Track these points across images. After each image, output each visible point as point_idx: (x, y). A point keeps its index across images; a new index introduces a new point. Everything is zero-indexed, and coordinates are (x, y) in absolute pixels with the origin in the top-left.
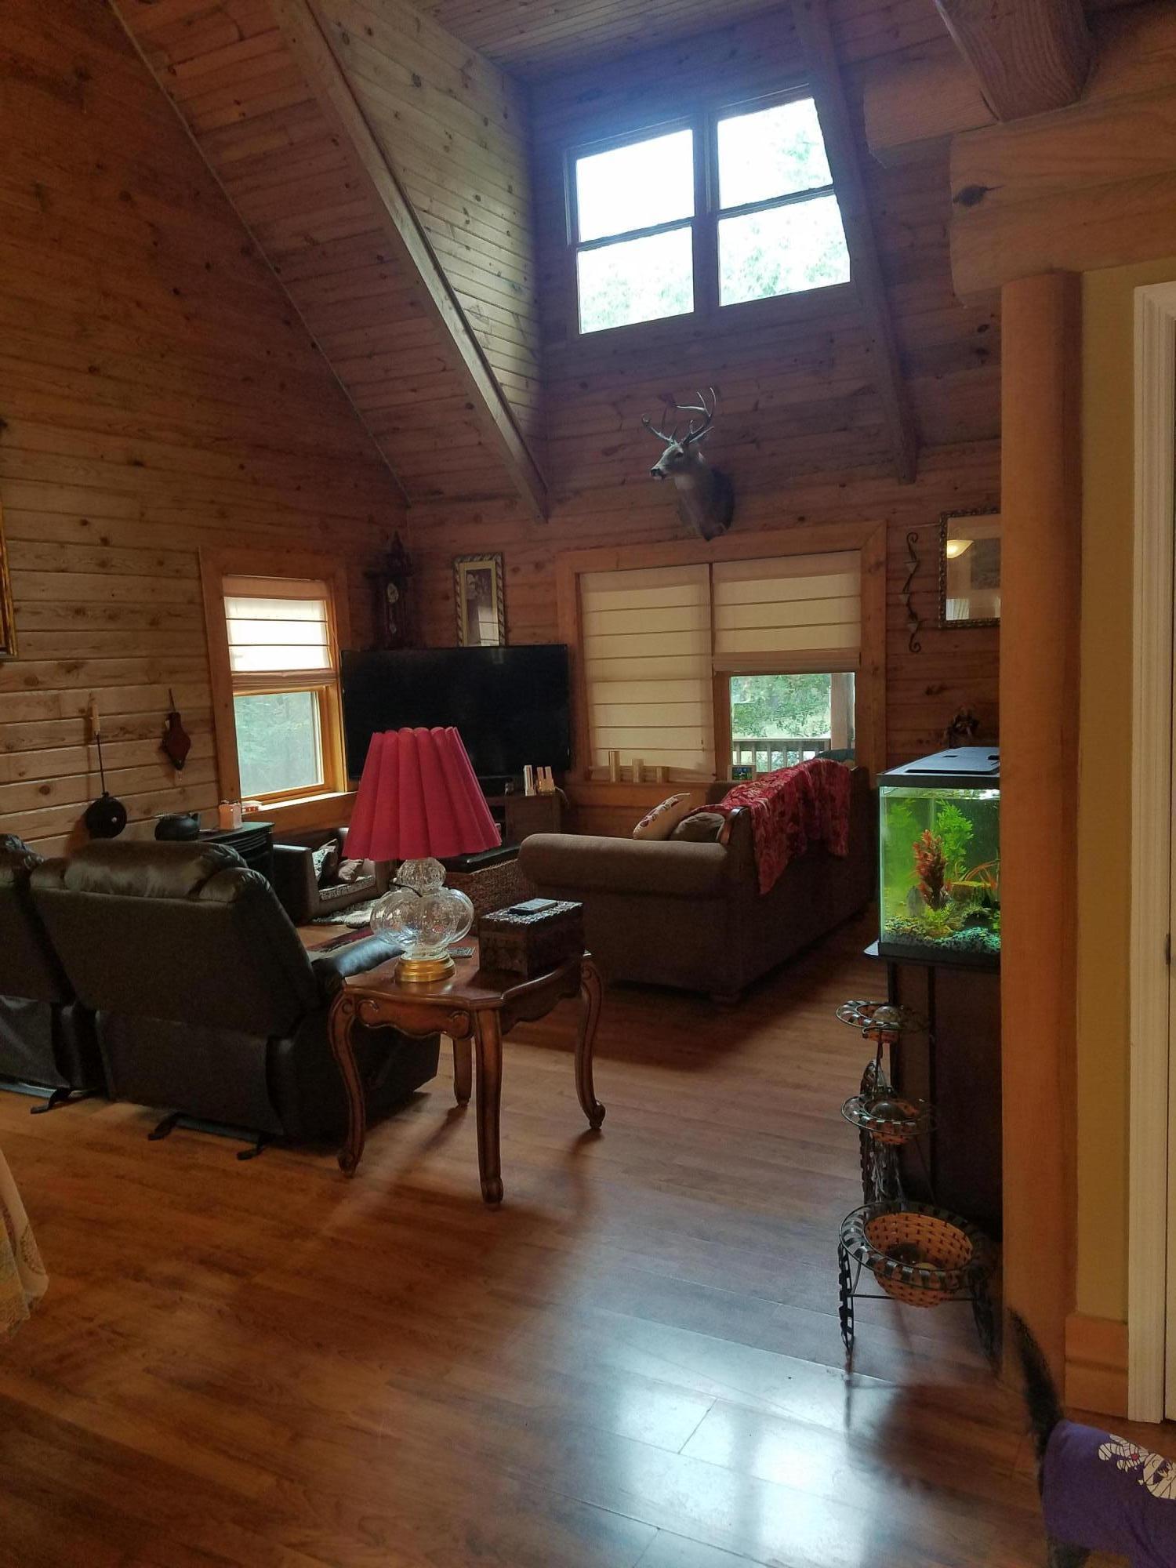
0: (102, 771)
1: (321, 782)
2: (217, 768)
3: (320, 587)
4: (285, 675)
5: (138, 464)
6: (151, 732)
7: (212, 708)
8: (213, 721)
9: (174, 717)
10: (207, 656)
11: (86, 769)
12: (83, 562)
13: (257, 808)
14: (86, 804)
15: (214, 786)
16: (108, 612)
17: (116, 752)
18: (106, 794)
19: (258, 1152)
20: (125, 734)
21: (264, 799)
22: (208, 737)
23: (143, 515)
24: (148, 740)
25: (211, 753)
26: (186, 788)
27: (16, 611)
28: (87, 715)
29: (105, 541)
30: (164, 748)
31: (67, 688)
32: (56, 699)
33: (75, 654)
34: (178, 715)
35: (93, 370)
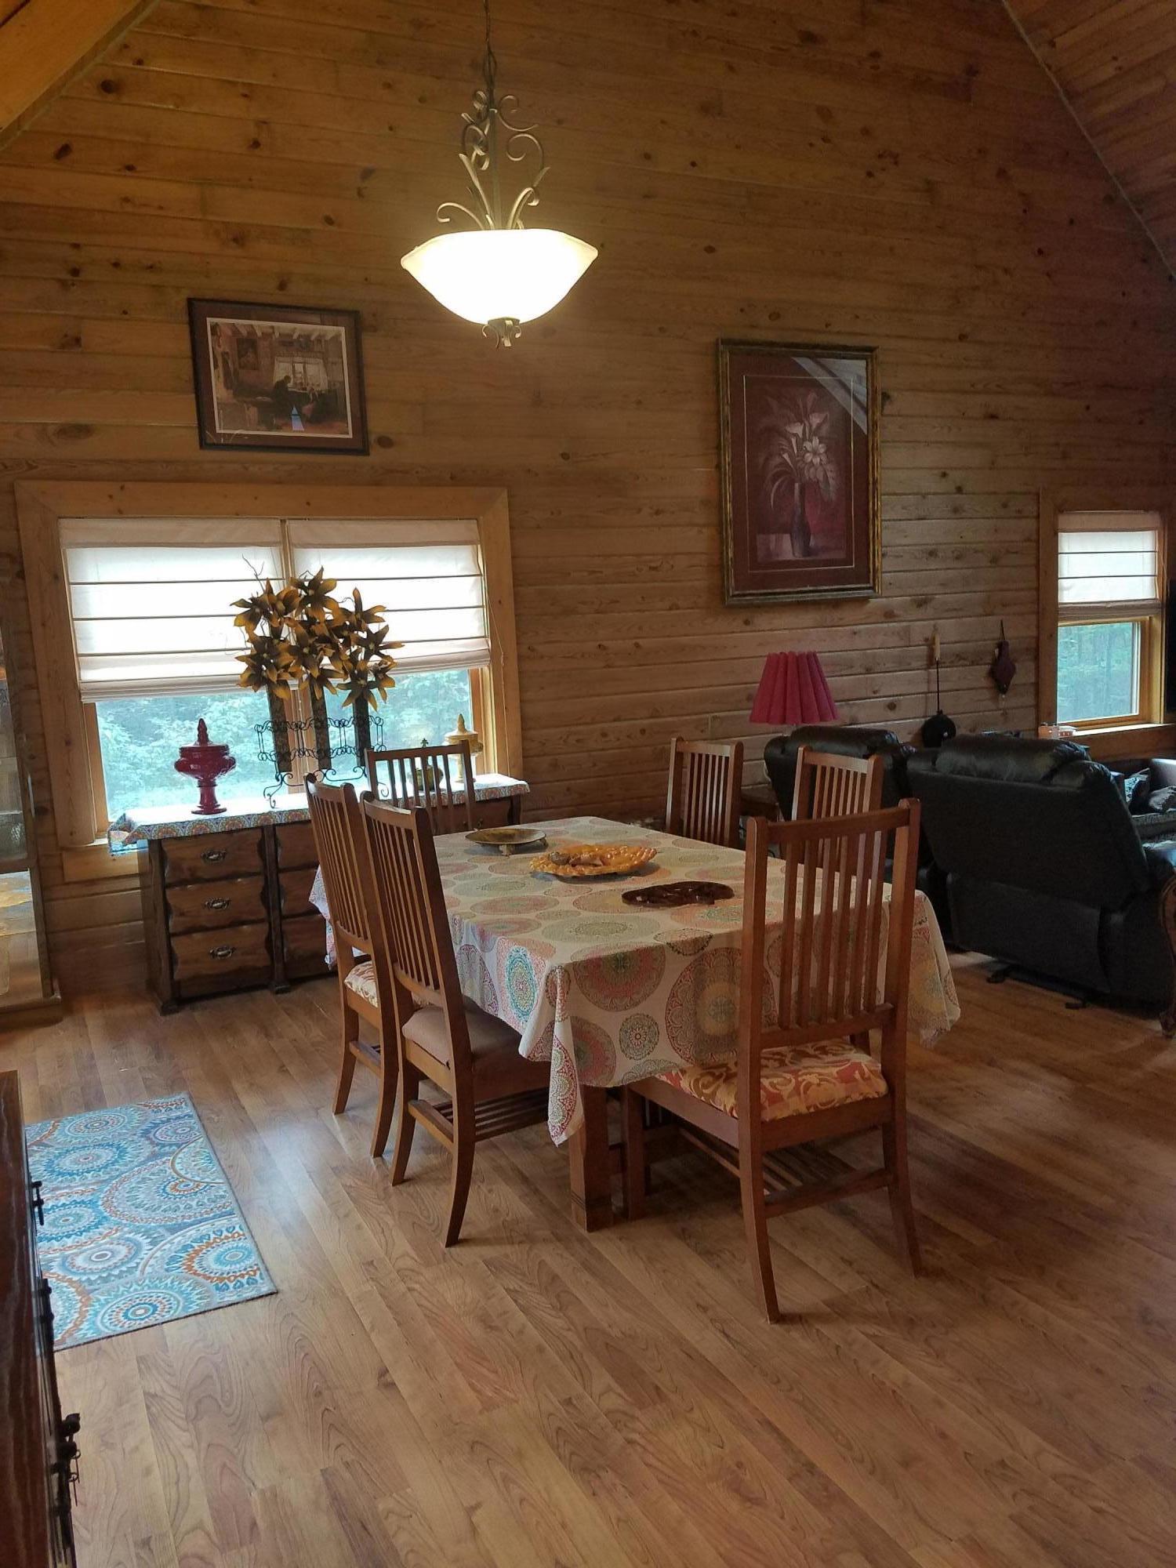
0: (938, 692)
1: (1135, 712)
2: (1037, 694)
3: (1154, 518)
4: (1109, 605)
5: (993, 417)
6: (982, 659)
7: (1038, 639)
8: (1037, 650)
9: (1002, 646)
10: (1038, 589)
11: (926, 690)
12: (940, 509)
13: (1071, 733)
14: (923, 720)
15: (1033, 710)
16: (956, 553)
17: (952, 676)
18: (940, 712)
19: (1084, 1006)
20: (960, 660)
21: (1079, 726)
22: (1031, 665)
23: (993, 463)
24: (979, 667)
25: (1033, 680)
26: (1008, 711)
27: (883, 555)
28: (930, 643)
29: (959, 490)
30: (992, 674)
31: (916, 621)
32: (907, 630)
33: (925, 590)
34: (1007, 644)
35: (962, 337)
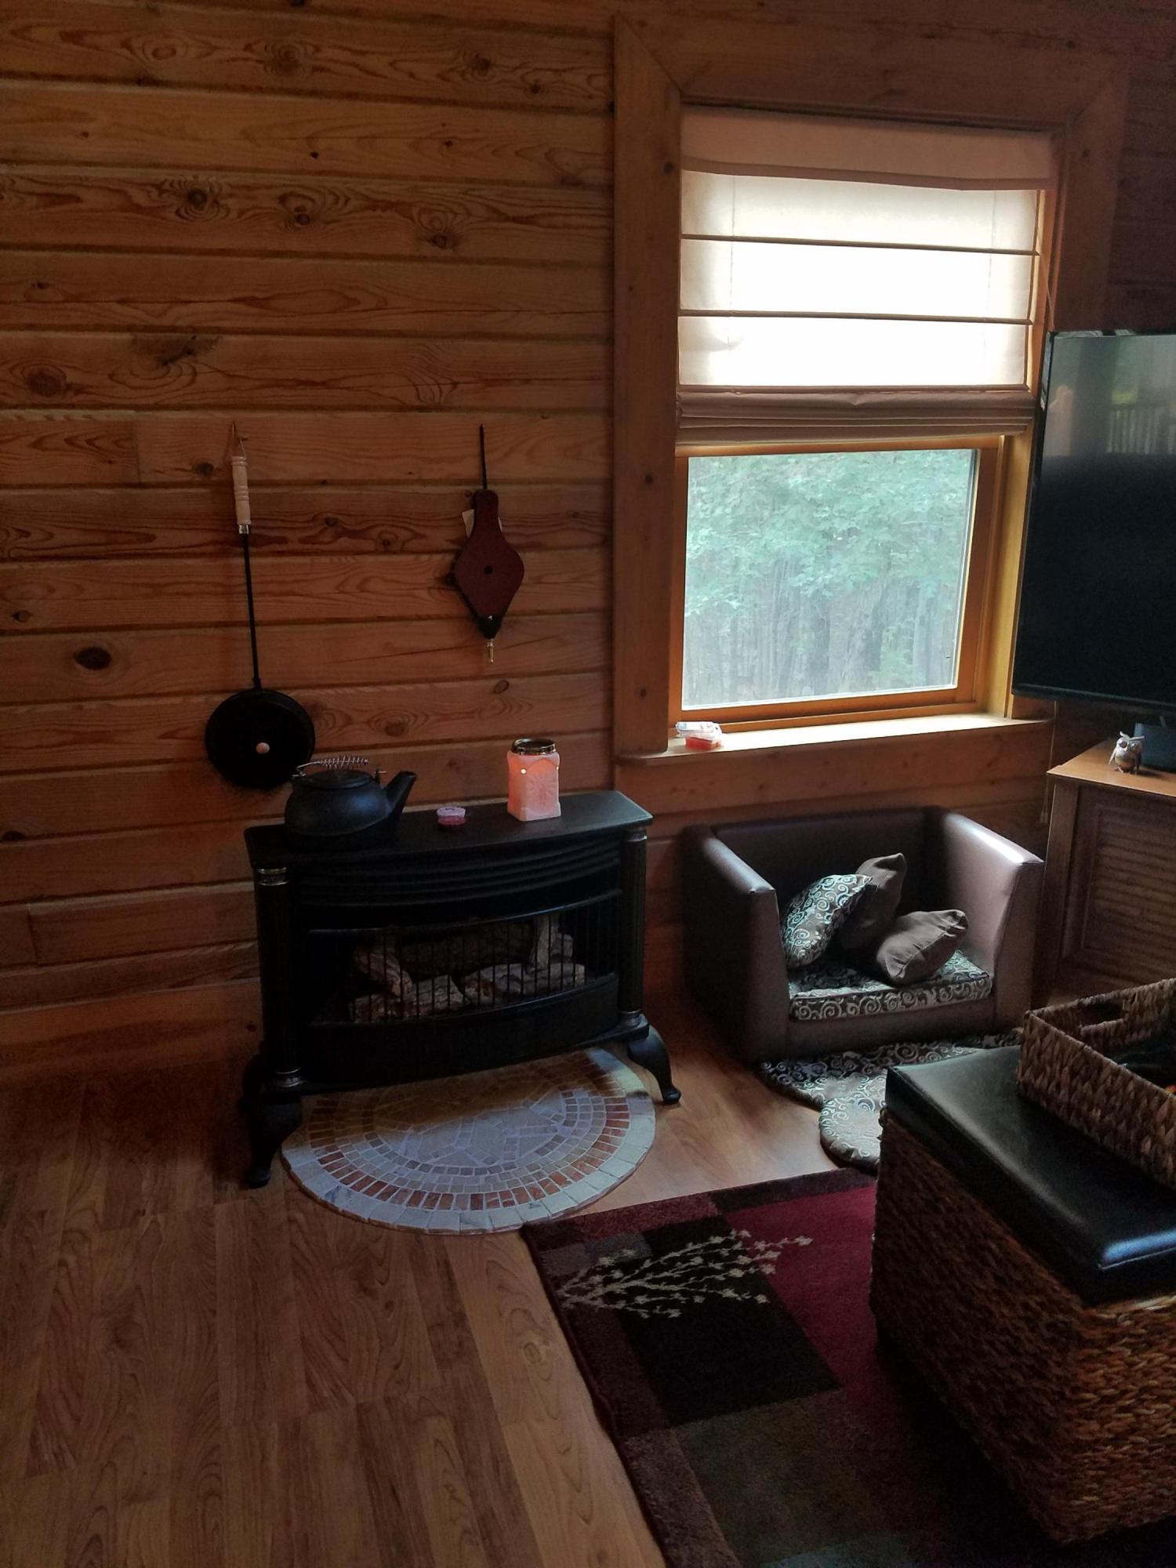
0: (254, 624)
2: (610, 638)
6: (417, 536)
7: (609, 483)
8: (608, 520)
9: (484, 503)
10: (610, 339)
11: (220, 617)
12: (216, 55)
16: (293, 203)
18: (258, 683)
20: (339, 536)
22: (586, 560)
24: (410, 558)
25: (596, 600)
26: (512, 681)
28: (215, 480)
30: (452, 579)
31: (158, 407)
32: (122, 435)
33: (181, 315)
34: (493, 498)
